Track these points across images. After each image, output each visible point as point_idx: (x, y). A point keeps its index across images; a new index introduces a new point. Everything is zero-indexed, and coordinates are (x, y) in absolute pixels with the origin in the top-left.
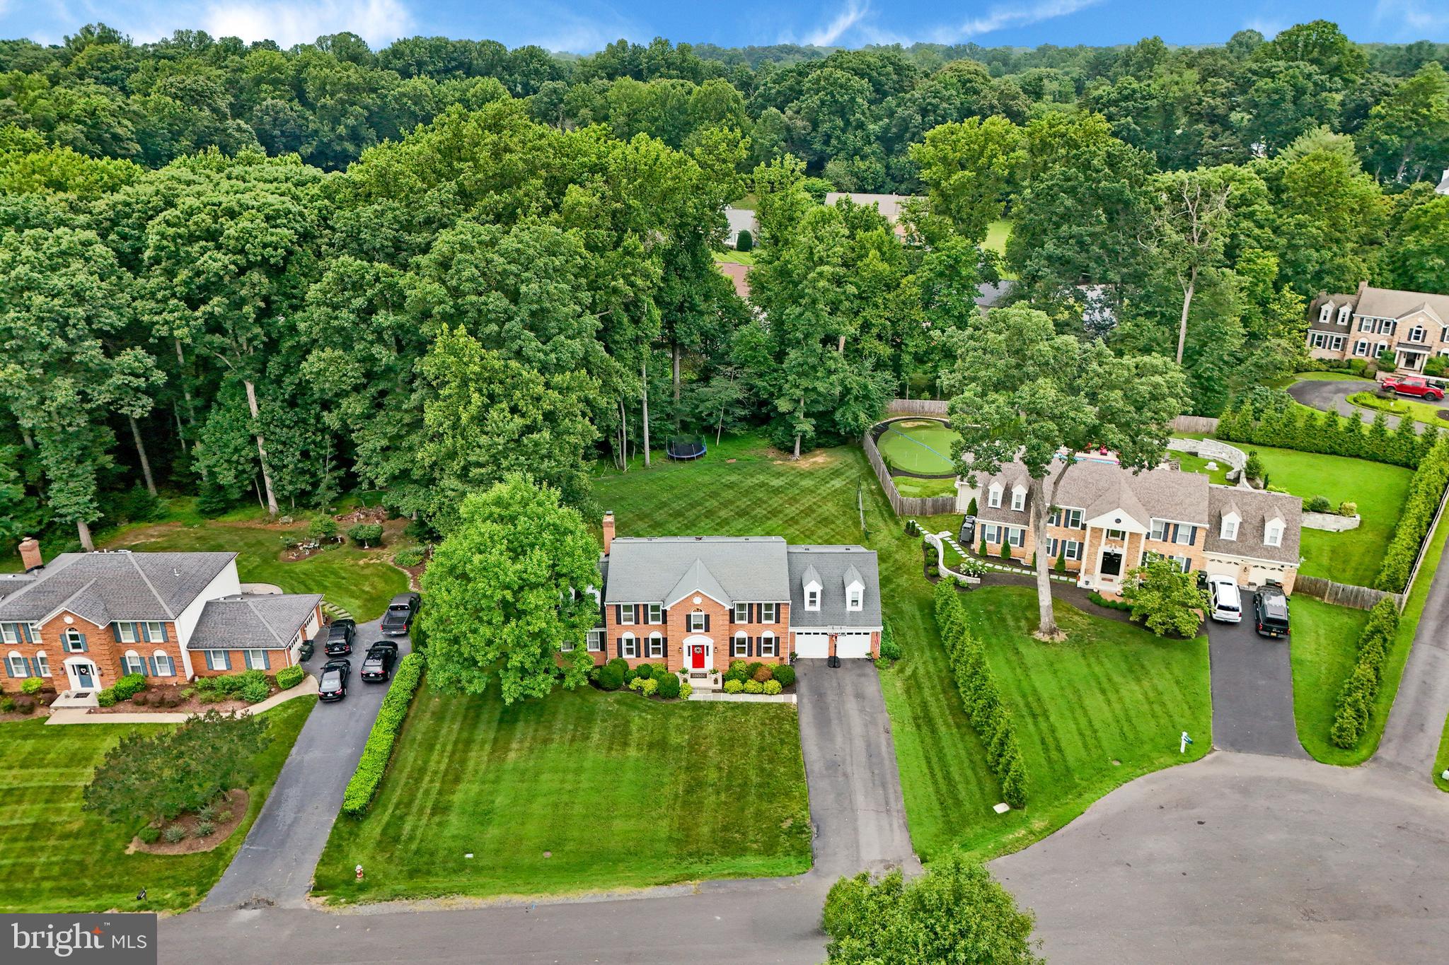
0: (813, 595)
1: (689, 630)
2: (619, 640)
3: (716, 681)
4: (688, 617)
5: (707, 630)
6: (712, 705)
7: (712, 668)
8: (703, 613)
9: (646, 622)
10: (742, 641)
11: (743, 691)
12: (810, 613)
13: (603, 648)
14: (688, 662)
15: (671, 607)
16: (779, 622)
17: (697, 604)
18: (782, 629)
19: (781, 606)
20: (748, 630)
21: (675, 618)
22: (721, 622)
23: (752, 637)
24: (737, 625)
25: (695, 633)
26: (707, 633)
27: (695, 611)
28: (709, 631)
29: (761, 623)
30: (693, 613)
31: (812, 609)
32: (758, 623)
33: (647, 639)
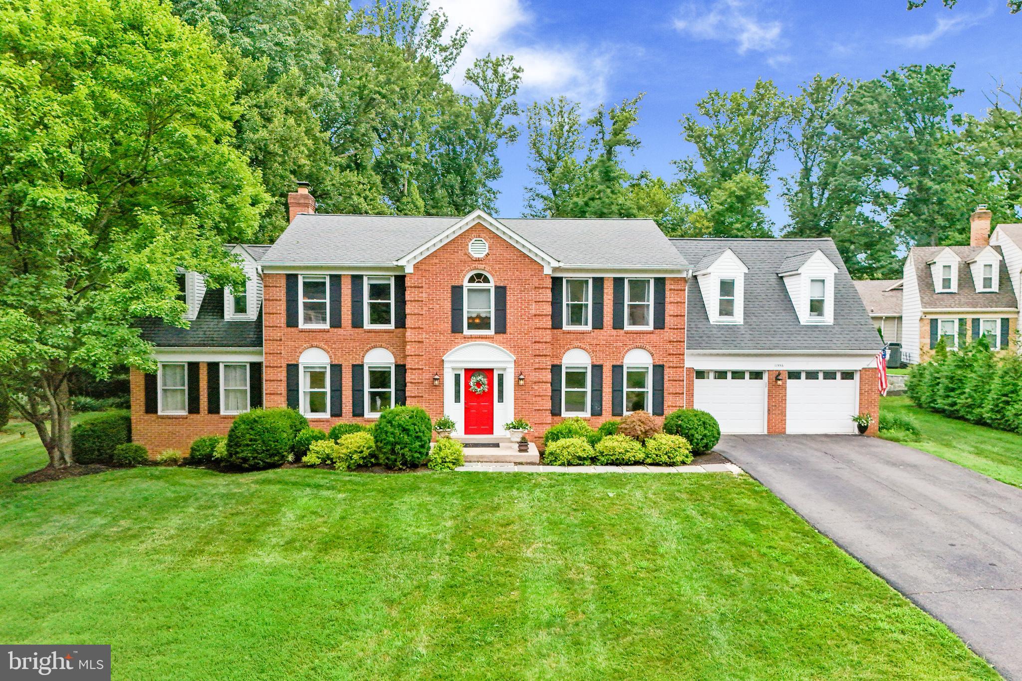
0: (727, 287)
1: (456, 328)
2: (292, 370)
3: (523, 445)
4: (457, 291)
5: (501, 329)
7: (511, 419)
8: (491, 286)
9: (357, 323)
10: (576, 378)
11: (594, 460)
12: (720, 327)
13: (257, 401)
14: (455, 412)
15: (416, 267)
16: (663, 328)
17: (478, 260)
18: (669, 346)
19: (668, 286)
20: (592, 349)
21: (424, 295)
22: (533, 312)
23: (601, 367)
24: (569, 332)
25: (471, 337)
26: (500, 337)
27: (472, 280)
28: (505, 332)
29: (621, 332)
30: (466, 285)
31: (726, 320)
32: (614, 332)
33: (357, 369)
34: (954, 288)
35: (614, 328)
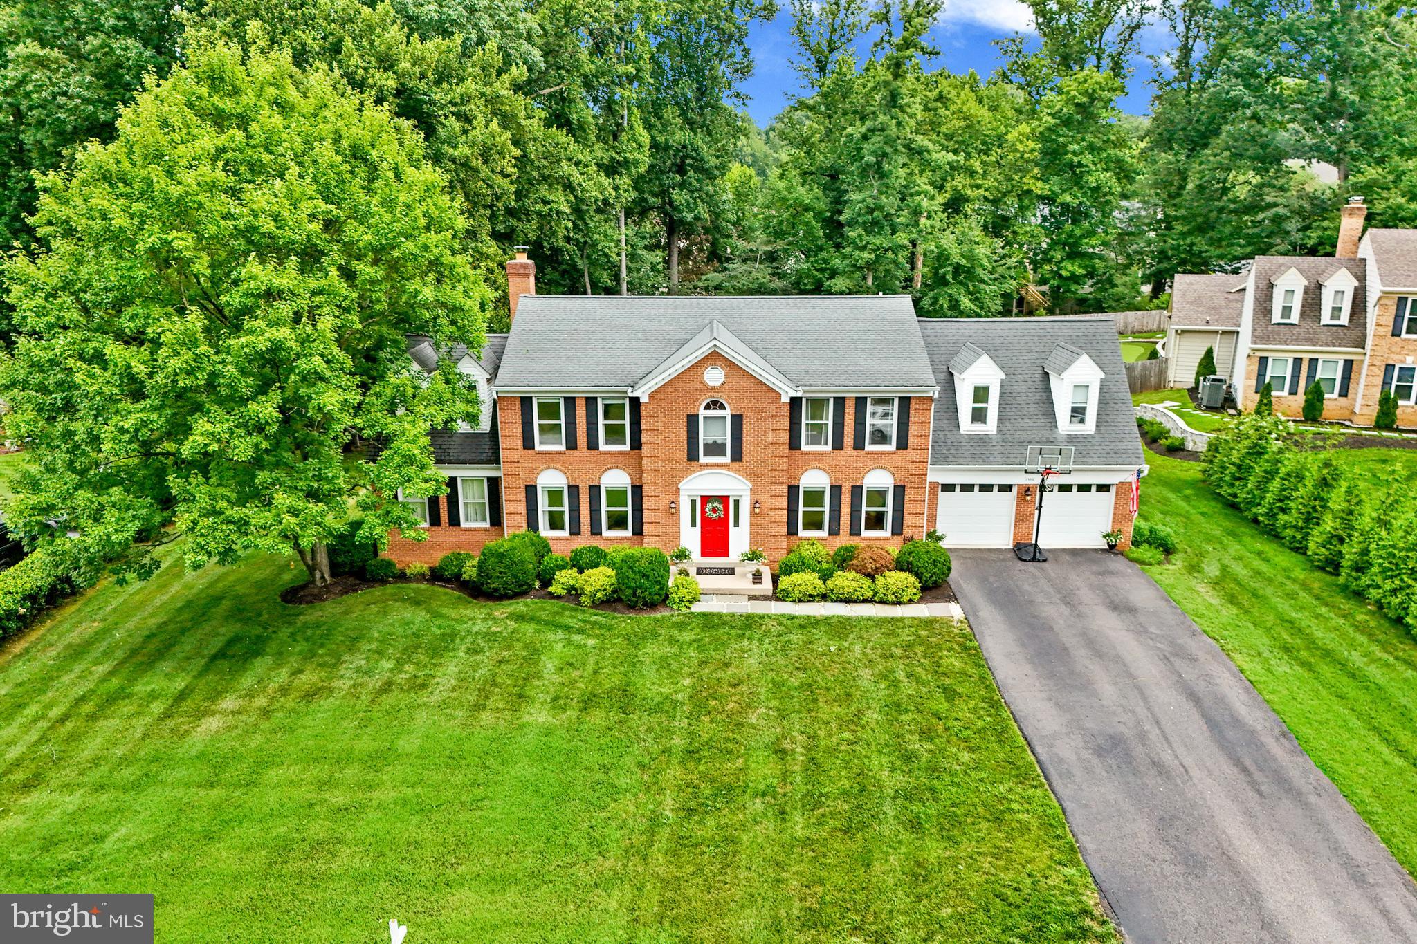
0: (981, 394)
1: (692, 456)
2: (531, 491)
3: (757, 578)
4: (692, 420)
5: (737, 456)
6: (749, 622)
7: (746, 549)
8: (727, 413)
9: (593, 445)
10: (814, 497)
11: (824, 597)
12: (972, 437)
13: (496, 518)
14: (691, 538)
15: (651, 396)
16: (906, 448)
17: (714, 388)
18: (911, 466)
19: (913, 406)
20: (831, 470)
21: (660, 424)
22: (770, 440)
23: (840, 487)
24: (807, 453)
25: (707, 466)
26: (737, 465)
27: (707, 407)
28: (740, 460)
29: (862, 453)
30: (702, 413)
31: (978, 429)
32: (855, 453)
33: (594, 490)
34: (1295, 318)
35: (855, 448)
